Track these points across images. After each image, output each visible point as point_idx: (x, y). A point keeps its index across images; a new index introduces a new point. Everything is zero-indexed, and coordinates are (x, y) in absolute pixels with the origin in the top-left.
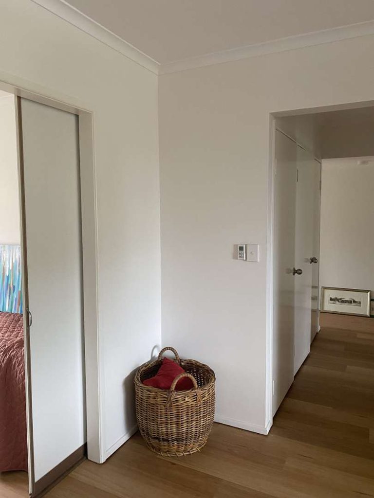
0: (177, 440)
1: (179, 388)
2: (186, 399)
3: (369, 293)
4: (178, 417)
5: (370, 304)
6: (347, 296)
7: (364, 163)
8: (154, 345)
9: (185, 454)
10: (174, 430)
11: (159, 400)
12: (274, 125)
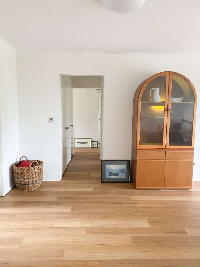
0: (32, 184)
1: (32, 166)
2: (35, 169)
3: (91, 139)
4: (32, 175)
5: (91, 143)
6: (83, 141)
7: (88, 90)
8: (17, 157)
9: (34, 189)
10: (31, 180)
11: (25, 171)
12: (60, 78)
